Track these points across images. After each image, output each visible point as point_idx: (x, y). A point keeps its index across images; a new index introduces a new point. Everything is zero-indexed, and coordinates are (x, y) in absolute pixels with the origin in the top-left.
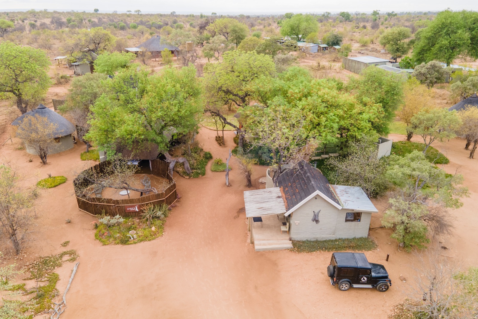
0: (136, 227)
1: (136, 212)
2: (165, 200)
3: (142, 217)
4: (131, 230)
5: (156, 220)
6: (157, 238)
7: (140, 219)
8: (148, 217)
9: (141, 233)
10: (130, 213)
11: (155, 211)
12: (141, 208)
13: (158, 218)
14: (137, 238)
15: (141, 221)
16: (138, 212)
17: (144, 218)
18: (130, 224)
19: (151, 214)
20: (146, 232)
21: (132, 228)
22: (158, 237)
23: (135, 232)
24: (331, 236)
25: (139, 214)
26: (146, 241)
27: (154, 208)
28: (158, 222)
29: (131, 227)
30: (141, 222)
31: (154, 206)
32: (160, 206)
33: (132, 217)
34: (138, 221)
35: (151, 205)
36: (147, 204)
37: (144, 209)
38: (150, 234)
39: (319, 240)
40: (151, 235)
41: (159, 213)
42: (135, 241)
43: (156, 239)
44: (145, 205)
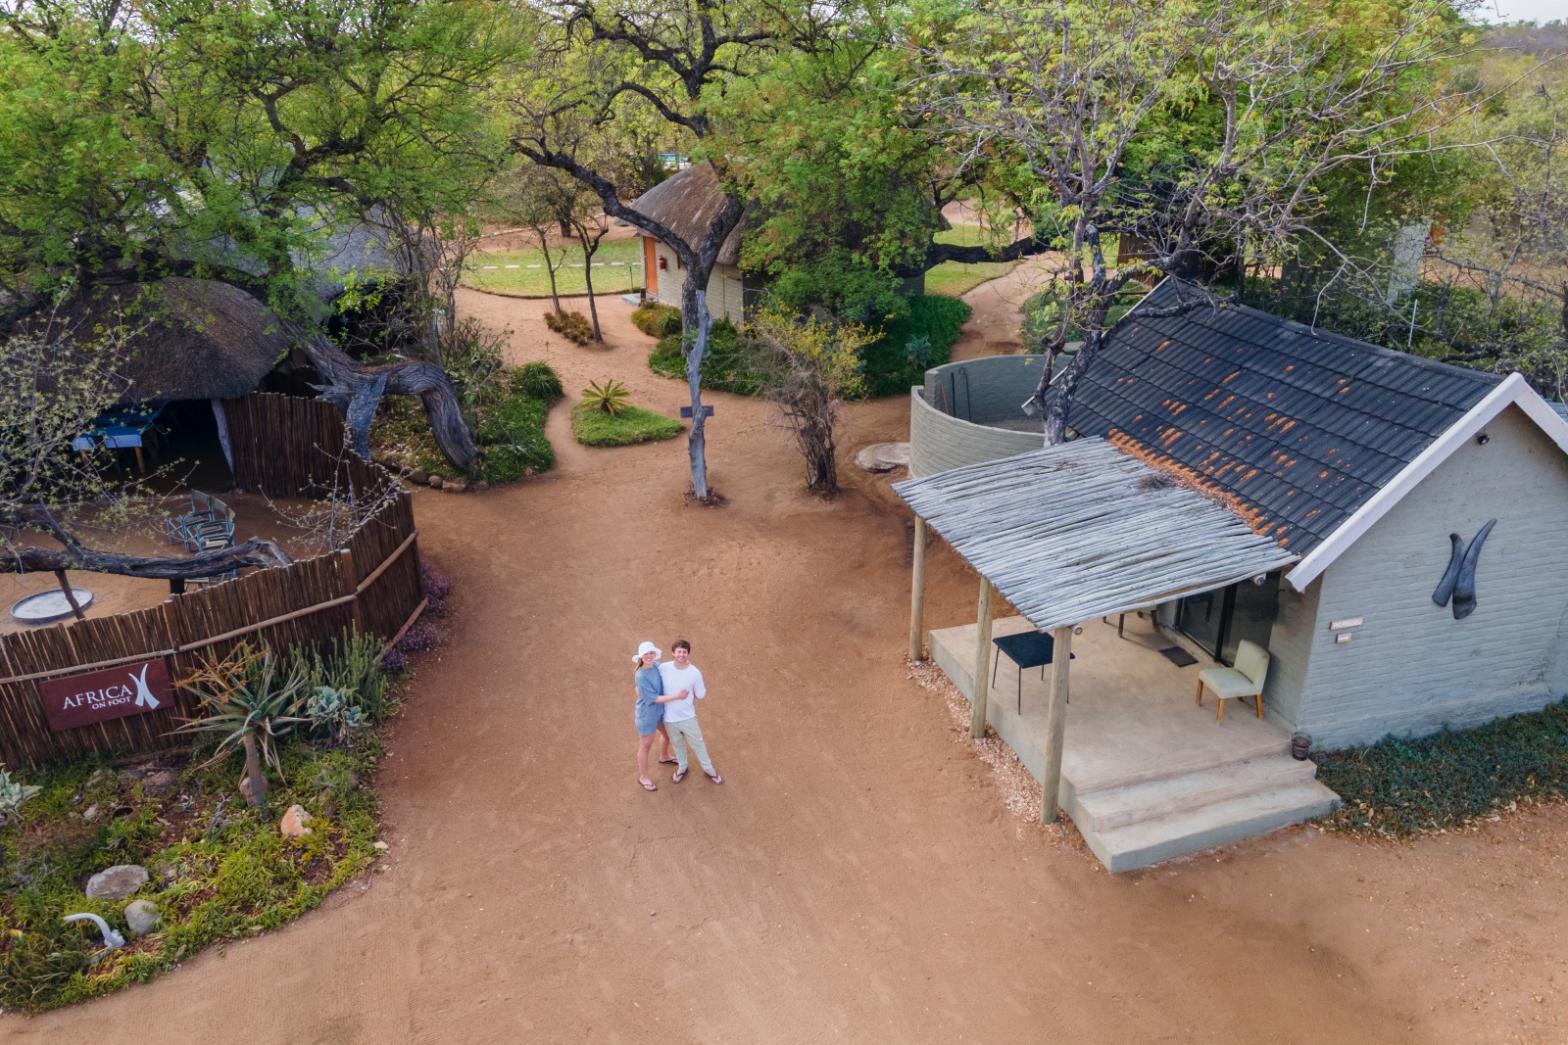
0: (142, 835)
1: (136, 717)
2: (356, 608)
3: (195, 750)
4: (99, 869)
5: (312, 750)
6: (338, 897)
7: (179, 762)
8: (247, 741)
9: (196, 874)
10: (92, 728)
11: (290, 689)
12: (179, 684)
13: (322, 735)
14: (154, 930)
15: (186, 775)
16: (158, 710)
17: (209, 752)
18: (91, 812)
19: (265, 714)
20: (238, 862)
21: (113, 842)
22: (341, 887)
23: (139, 875)
24: (1524, 688)
25: (169, 726)
26: (245, 934)
27: (278, 669)
28: (325, 770)
29: (104, 835)
30: (191, 783)
31: (282, 652)
32: (326, 651)
33: (106, 755)
34: (161, 778)
35: (258, 648)
36: (223, 649)
37: (205, 687)
38: (273, 866)
39: (1457, 724)
40: (279, 881)
41: (327, 700)
42: (143, 956)
43: (331, 902)
44: (213, 658)
